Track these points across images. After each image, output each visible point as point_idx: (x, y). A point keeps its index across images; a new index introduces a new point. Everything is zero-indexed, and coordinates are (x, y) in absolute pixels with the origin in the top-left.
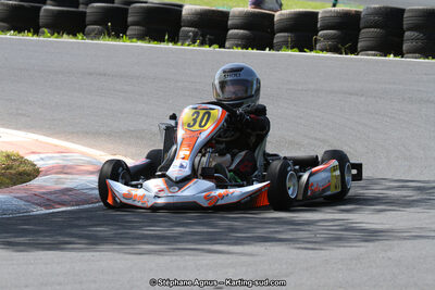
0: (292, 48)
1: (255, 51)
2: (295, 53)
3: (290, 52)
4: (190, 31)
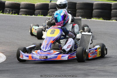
0: (41, 15)
1: (29, 16)
2: (43, 17)
3: (40, 16)
4: (8, 9)
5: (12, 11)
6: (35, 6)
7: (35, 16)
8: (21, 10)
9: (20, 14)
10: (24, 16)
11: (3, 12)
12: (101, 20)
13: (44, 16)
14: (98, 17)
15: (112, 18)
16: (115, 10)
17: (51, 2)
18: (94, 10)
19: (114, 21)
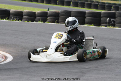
0: (41, 21)
1: (31, 22)
3: (40, 23)
4: (13, 17)
5: (16, 18)
6: (36, 13)
7: (36, 22)
8: (24, 17)
9: (23, 20)
10: (26, 22)
11: (8, 19)
12: (92, 26)
13: (43, 22)
14: (90, 23)
15: (102, 25)
16: (104, 18)
17: (48, 10)
18: (86, 18)
19: (103, 27)
